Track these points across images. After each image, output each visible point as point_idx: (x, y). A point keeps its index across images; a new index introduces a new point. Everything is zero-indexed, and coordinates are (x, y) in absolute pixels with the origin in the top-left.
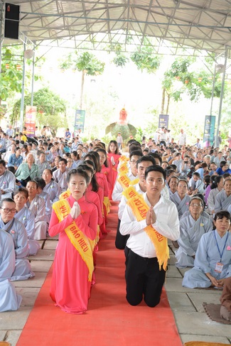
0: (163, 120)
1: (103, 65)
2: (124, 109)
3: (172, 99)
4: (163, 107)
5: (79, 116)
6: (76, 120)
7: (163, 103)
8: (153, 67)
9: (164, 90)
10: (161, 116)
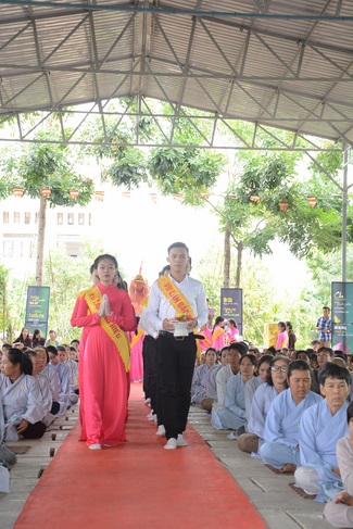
0: (231, 300)
1: (89, 184)
2: (139, 278)
3: (247, 252)
4: (227, 272)
5: (36, 301)
6: (29, 310)
7: (227, 263)
8: (200, 182)
9: (228, 234)
10: (225, 292)
